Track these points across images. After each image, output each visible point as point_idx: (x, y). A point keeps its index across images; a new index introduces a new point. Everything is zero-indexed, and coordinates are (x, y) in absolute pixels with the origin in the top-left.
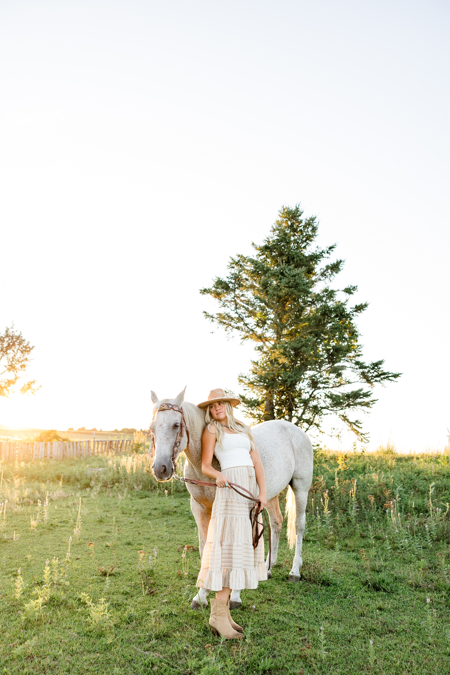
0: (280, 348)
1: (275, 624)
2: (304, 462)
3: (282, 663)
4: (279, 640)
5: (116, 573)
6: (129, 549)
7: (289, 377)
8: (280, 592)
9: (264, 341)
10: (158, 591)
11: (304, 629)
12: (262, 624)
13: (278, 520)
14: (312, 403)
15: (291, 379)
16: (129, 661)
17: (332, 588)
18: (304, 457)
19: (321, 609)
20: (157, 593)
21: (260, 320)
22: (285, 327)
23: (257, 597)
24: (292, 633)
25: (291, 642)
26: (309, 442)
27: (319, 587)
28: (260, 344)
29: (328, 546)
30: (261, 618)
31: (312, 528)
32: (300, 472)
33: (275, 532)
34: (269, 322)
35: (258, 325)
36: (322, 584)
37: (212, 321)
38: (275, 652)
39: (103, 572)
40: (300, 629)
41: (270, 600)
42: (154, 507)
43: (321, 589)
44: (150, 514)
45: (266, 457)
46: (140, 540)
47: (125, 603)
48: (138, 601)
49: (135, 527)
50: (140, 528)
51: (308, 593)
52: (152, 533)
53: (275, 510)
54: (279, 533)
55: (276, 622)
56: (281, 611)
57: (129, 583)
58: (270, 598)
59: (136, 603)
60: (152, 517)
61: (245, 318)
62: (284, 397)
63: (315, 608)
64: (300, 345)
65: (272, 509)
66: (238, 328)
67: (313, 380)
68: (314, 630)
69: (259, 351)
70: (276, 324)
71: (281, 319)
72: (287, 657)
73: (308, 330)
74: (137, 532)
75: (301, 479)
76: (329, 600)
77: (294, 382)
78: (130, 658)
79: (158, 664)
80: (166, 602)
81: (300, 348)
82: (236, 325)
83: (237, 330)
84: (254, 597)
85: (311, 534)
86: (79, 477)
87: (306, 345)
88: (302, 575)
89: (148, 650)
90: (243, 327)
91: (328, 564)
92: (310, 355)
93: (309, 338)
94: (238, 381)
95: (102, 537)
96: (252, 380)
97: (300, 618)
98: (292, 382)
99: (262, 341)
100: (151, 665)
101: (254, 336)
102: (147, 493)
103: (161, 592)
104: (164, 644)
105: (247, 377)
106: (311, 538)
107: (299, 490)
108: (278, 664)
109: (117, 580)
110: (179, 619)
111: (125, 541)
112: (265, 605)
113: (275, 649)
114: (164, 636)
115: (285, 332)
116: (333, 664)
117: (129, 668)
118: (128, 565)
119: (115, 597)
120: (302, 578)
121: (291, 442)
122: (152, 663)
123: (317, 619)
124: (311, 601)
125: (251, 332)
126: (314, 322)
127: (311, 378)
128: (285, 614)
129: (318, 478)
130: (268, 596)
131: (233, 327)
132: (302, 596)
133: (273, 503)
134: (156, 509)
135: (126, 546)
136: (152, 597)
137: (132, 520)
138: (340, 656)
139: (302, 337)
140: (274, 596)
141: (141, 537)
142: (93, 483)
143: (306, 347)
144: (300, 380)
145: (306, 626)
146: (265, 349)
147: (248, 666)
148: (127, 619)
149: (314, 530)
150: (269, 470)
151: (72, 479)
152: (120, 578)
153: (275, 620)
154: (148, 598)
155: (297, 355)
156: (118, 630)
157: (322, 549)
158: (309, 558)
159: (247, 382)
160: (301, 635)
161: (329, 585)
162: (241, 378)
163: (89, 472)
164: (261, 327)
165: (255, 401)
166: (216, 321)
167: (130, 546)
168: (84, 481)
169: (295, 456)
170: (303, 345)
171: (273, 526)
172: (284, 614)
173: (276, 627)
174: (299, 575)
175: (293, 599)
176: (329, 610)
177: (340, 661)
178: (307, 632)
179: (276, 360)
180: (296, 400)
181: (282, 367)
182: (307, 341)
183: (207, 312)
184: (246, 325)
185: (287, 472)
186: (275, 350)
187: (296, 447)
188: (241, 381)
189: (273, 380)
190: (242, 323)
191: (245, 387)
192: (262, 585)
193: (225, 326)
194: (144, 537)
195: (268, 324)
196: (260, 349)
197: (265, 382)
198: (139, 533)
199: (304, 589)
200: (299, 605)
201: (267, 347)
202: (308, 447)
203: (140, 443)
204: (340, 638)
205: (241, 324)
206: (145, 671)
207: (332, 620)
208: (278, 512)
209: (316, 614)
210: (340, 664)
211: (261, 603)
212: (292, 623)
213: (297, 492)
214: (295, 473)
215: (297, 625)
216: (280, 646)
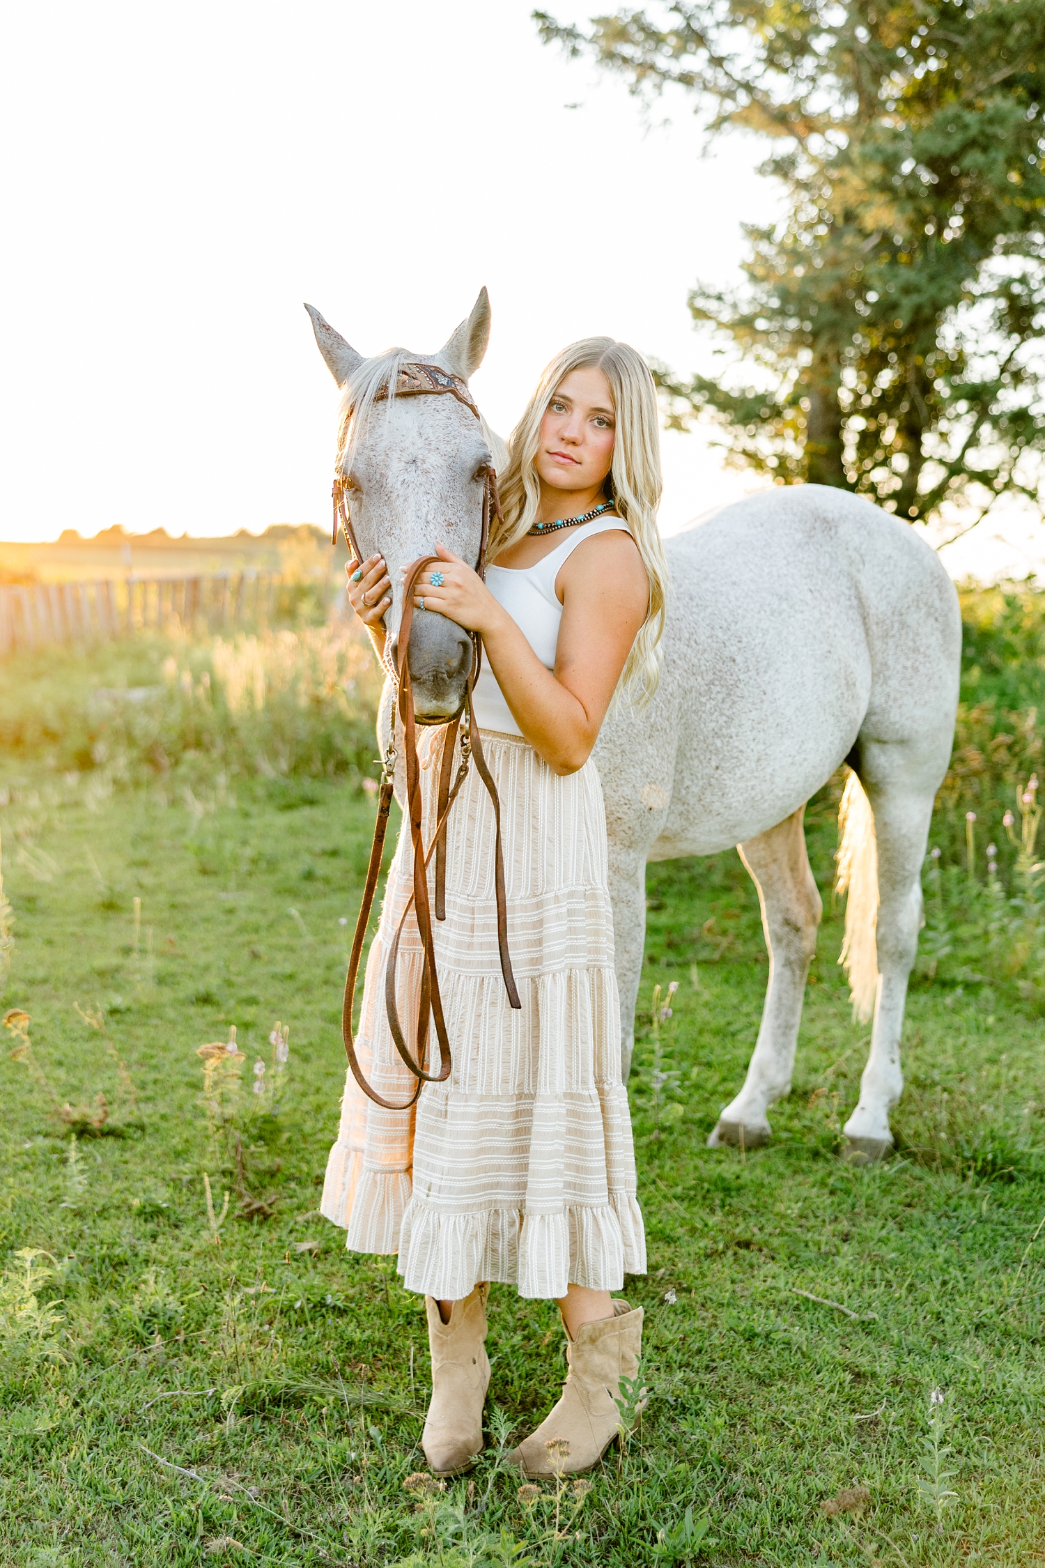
0: (867, 159)
1: (751, 1350)
2: (916, 670)
3: (757, 1530)
4: (759, 1425)
5: (129, 1125)
6: (199, 1023)
7: (907, 290)
8: (796, 1209)
9: (800, 129)
10: (284, 1204)
11: (874, 1375)
12: (699, 1351)
13: (799, 914)
14: (1010, 400)
15: (915, 299)
16: (117, 1509)
17: (1024, 1191)
18: (916, 650)
19: (961, 1285)
20: (280, 1213)
21: (781, 35)
22: (897, 64)
23: (693, 1230)
24: (822, 1392)
25: (809, 1434)
26: (939, 579)
27: (966, 1188)
28: (786, 145)
29: (1027, 1007)
30: (698, 1324)
31: (965, 931)
32: (894, 715)
33: (788, 963)
34: (821, 44)
35: (771, 62)
36: (981, 1173)
37: (575, 52)
38: (737, 1477)
39: (74, 1123)
40: (858, 1376)
41: (747, 1245)
42: (329, 846)
43: (972, 1198)
44: (309, 876)
45: (739, 659)
46: (253, 982)
47: (142, 1252)
48: (196, 1249)
49: (242, 929)
50: (264, 933)
51: (916, 1213)
52: (306, 954)
53: (787, 874)
54: (802, 967)
55: (757, 1342)
56: (784, 1295)
57: (170, 1170)
58: (747, 1236)
59: (186, 1256)
60: (320, 885)
61: (712, 34)
62: (886, 378)
63: (937, 1283)
64: (954, 144)
65: (774, 867)
66: (686, 79)
67: (1013, 299)
68: (917, 1383)
69: (775, 180)
70: (850, 51)
71: (874, 29)
72: (784, 1500)
73: (997, 68)
74: (245, 953)
75: (902, 742)
76: (1001, 1243)
77: (927, 311)
78: (118, 1495)
79: (234, 1521)
80: (310, 1252)
81: (955, 158)
82: (677, 67)
83: (680, 87)
84: (680, 1231)
85: (963, 953)
86: (55, 725)
87: (983, 143)
88: (896, 1135)
89: (202, 1460)
90: (709, 73)
91: (1017, 1086)
92: (1004, 189)
93: (997, 109)
94: (688, 313)
95: (101, 974)
96: (746, 310)
97: (867, 1327)
98: (918, 309)
99: (791, 131)
100: (200, 1530)
101: (757, 116)
102: (308, 786)
103: (298, 1208)
104: (274, 1436)
105: (728, 298)
106: (961, 973)
107: (891, 790)
108: (741, 1536)
109: (127, 1155)
110: (352, 1325)
111: (190, 988)
112: (723, 1270)
113: (734, 1468)
114: (276, 1401)
115: (894, 87)
116: (982, 1539)
117: (109, 1541)
118: (182, 1091)
119: (106, 1229)
120: (898, 1145)
121: (856, 586)
122: (207, 1519)
123: (937, 1332)
124: (925, 1250)
125: (743, 98)
126: (1024, 33)
127: (1005, 290)
128: (800, 1308)
129: (1013, 718)
130: (742, 1226)
131: (665, 75)
132: (891, 1224)
133: (778, 842)
134: (334, 853)
135: (192, 1010)
136: (254, 1229)
137: (230, 898)
138: (1018, 1500)
139: (969, 105)
140: (768, 1230)
141: (259, 970)
142: (100, 751)
143: (985, 149)
144: (955, 301)
145: (885, 1366)
146: (804, 171)
147: (613, 1537)
148: (139, 1328)
149: (976, 938)
150: (754, 715)
151: (31, 734)
152: (140, 1147)
153: (755, 1335)
154: (238, 1233)
155: (945, 190)
156: (95, 1371)
157: (1000, 1020)
158: (940, 1059)
159: (727, 316)
160: (854, 1404)
161: (1011, 1179)
162: (701, 303)
163: (99, 706)
164: (786, 70)
165: (761, 399)
166: (590, 53)
167: (208, 1009)
168: (75, 742)
169: (870, 646)
170: (971, 144)
171: (778, 940)
172: (797, 1308)
173: (757, 1368)
174: (886, 1136)
175: (846, 1238)
176: (994, 1289)
177: (1013, 1523)
178: (888, 1389)
179: (849, 216)
180: (940, 386)
181: (877, 249)
182: (991, 121)
183: (551, 13)
184: (717, 61)
185: (832, 720)
186: (846, 172)
187: (878, 605)
188: (700, 314)
189: (840, 304)
190: (703, 54)
191: (724, 339)
192: (723, 1180)
193: (631, 76)
194: (273, 969)
195: (816, 54)
196: (782, 167)
197: (802, 316)
198: (255, 956)
199: (900, 1197)
200: (868, 1269)
201: (813, 160)
202: (937, 604)
203: (307, 581)
204: (1027, 1417)
205: (696, 61)
206: (176, 1552)
207: (1006, 1334)
208: (799, 882)
209: (936, 1307)
210: (1011, 1540)
211: (707, 1256)
212: (828, 1349)
213: (882, 800)
214: (874, 719)
215: (848, 1356)
216: (759, 1455)
